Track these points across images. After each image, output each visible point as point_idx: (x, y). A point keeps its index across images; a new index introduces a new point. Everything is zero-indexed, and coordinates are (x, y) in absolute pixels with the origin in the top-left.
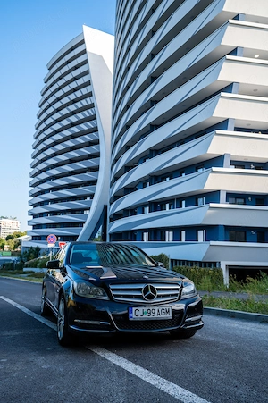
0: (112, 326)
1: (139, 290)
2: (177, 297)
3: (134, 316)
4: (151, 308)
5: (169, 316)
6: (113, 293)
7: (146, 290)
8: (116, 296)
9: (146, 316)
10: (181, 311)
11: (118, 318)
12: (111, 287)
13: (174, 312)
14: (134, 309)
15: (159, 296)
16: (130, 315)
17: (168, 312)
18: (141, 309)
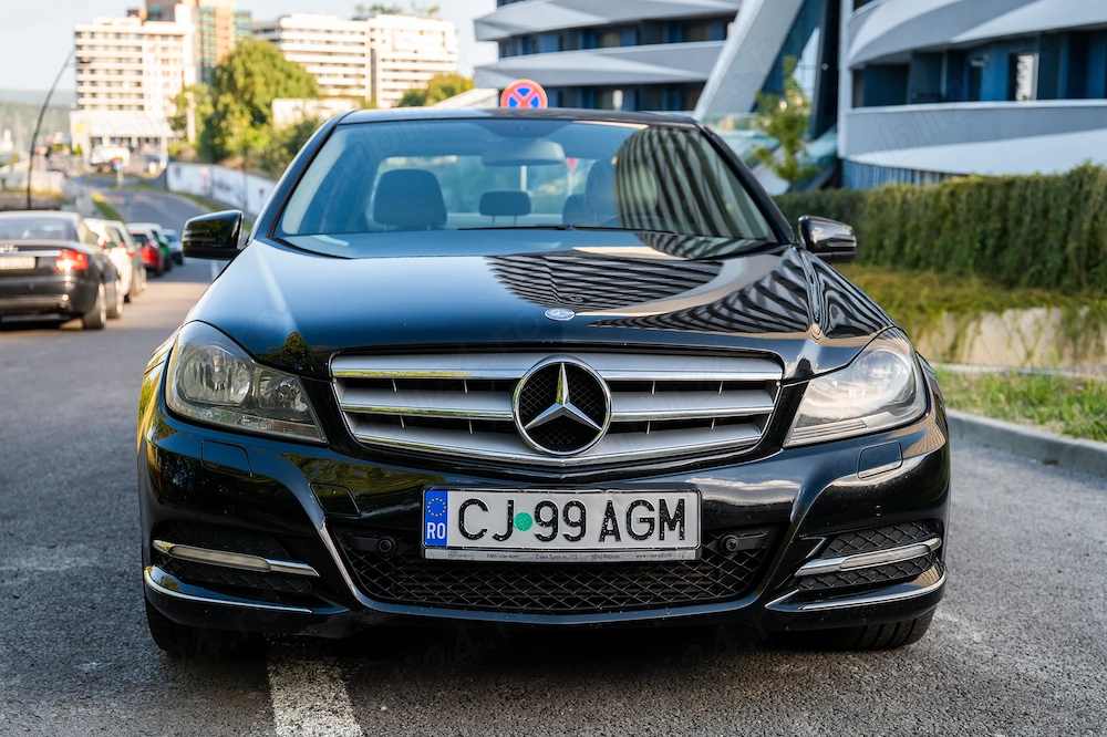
0: (329, 584)
1: (502, 388)
2: (753, 436)
3: (454, 538)
4: (560, 499)
5: (684, 543)
6: (348, 401)
7: (541, 388)
8: (364, 419)
9: (526, 542)
10: (772, 518)
11: (367, 543)
12: (342, 368)
13: (717, 519)
14: (455, 499)
15: (623, 429)
16: (430, 530)
17: (674, 520)
18: (496, 500)
